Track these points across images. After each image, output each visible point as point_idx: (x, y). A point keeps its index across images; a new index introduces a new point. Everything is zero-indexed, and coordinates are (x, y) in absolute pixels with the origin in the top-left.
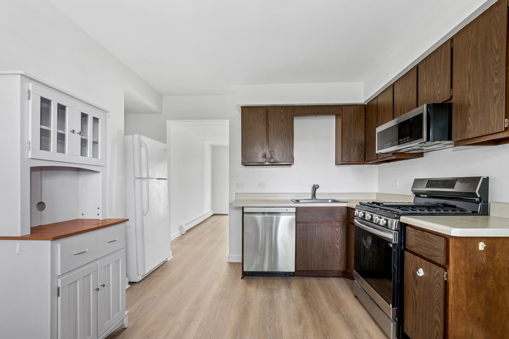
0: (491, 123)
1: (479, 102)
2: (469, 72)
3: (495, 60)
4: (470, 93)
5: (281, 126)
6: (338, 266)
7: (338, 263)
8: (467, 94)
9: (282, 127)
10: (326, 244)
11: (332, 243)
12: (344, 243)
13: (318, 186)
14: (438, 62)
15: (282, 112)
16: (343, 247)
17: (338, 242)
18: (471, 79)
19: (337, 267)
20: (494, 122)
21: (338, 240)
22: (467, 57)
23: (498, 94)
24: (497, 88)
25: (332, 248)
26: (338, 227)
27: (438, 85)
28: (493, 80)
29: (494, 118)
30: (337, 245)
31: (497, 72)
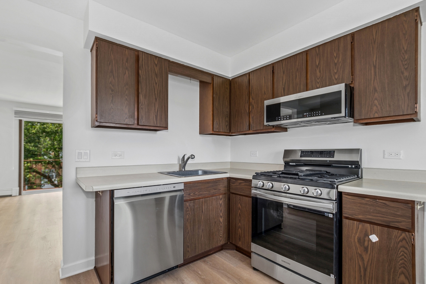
0: (401, 107)
1: (387, 89)
2: (375, 64)
3: (404, 57)
4: (376, 81)
5: (155, 80)
6: (222, 239)
7: (221, 237)
8: (372, 82)
9: (156, 82)
10: (212, 220)
11: (217, 218)
12: (226, 214)
13: (194, 156)
14: (335, 51)
15: (156, 63)
16: (225, 219)
17: (221, 215)
18: (377, 70)
19: (221, 241)
20: (404, 106)
21: (221, 213)
22: (372, 52)
23: (408, 84)
24: (407, 80)
25: (217, 222)
26: (222, 199)
27: (335, 71)
28: (403, 73)
29: (404, 103)
30: (220, 218)
31: (407, 68)
